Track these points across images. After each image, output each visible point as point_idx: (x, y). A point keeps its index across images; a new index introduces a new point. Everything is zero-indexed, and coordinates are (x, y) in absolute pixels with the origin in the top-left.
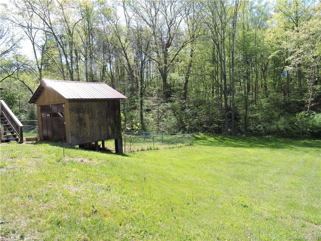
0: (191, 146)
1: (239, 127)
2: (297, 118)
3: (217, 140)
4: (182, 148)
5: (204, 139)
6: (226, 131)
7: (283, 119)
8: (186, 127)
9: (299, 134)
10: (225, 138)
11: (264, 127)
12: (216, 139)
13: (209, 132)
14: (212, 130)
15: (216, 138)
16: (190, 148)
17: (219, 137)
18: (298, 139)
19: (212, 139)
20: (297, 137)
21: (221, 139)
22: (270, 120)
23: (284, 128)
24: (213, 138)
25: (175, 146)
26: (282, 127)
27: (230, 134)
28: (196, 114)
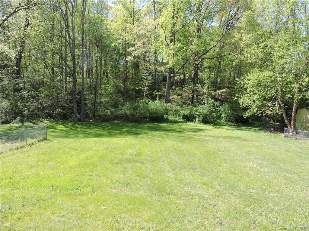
0: (46, 141)
1: (87, 113)
2: (140, 104)
3: (68, 128)
4: (34, 145)
5: (51, 127)
6: (75, 117)
7: (128, 105)
8: (24, 113)
9: (141, 118)
10: (77, 125)
11: (112, 113)
12: (66, 127)
13: (53, 118)
14: (56, 116)
15: (67, 125)
16: (47, 145)
17: (69, 124)
18: (141, 123)
19: (61, 127)
20: (140, 121)
21: (72, 126)
22: (116, 105)
23: (130, 113)
24: (63, 126)
25: (25, 143)
26: (128, 112)
27: (79, 120)
28: (34, 98)
